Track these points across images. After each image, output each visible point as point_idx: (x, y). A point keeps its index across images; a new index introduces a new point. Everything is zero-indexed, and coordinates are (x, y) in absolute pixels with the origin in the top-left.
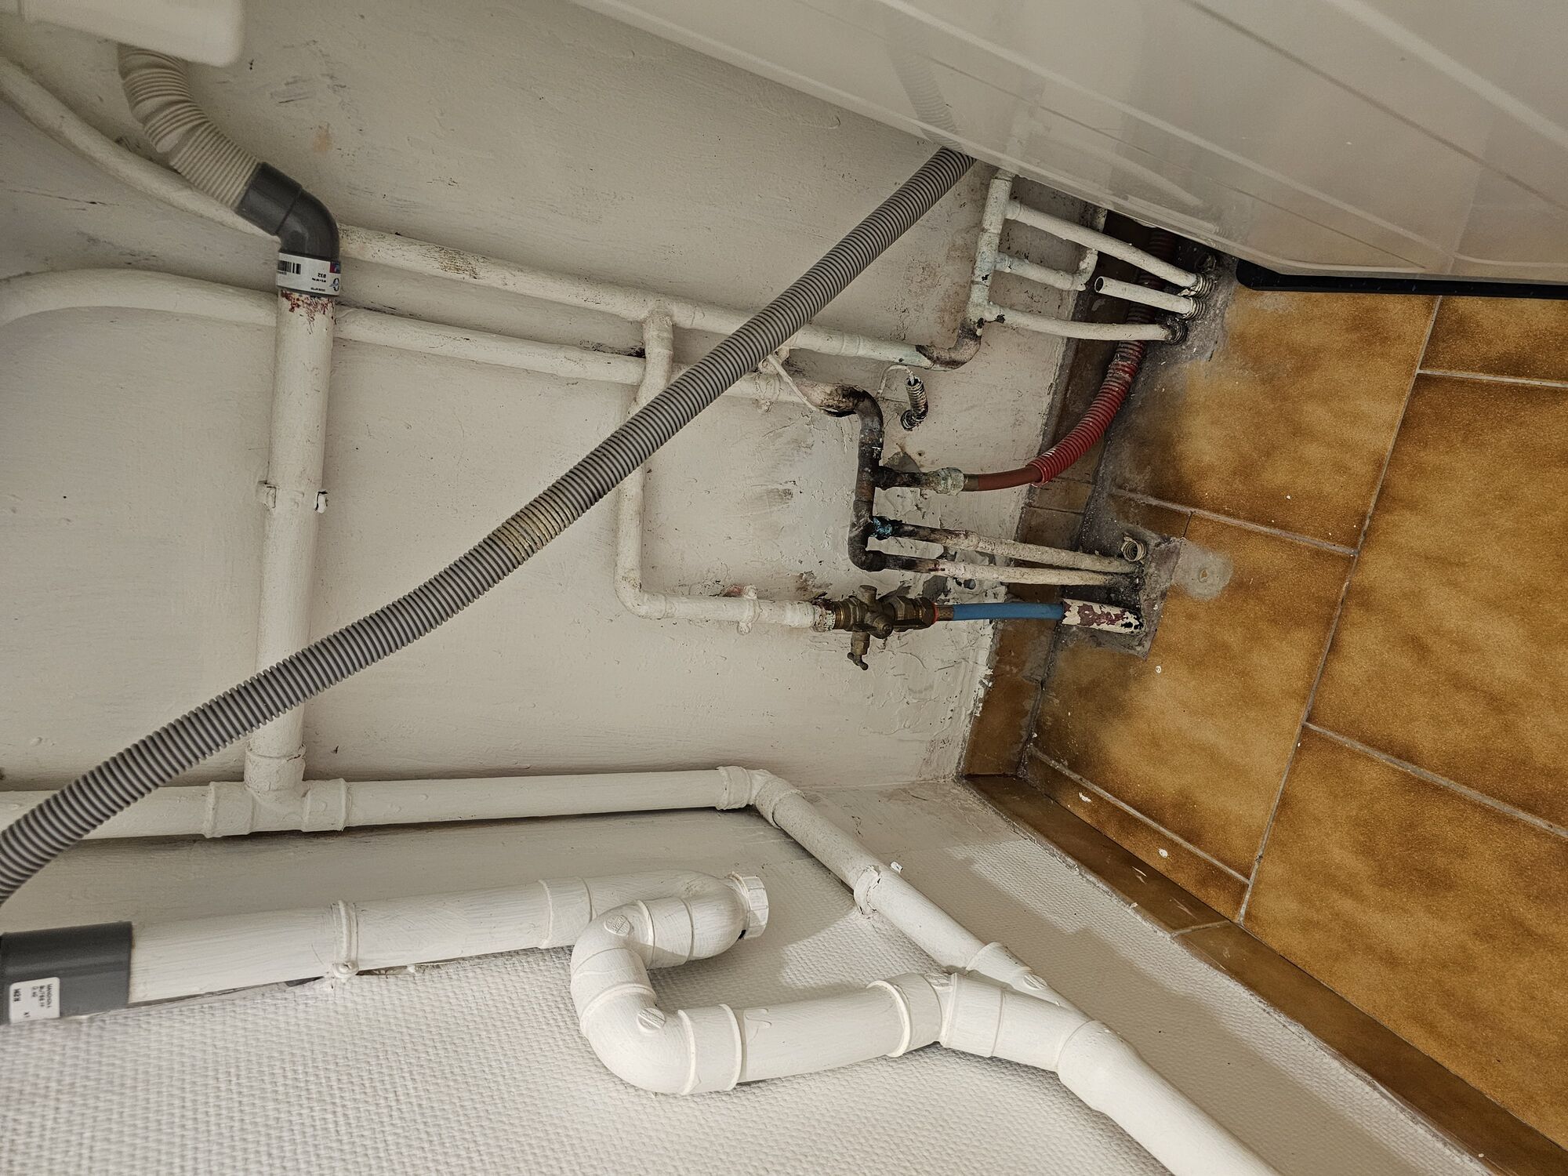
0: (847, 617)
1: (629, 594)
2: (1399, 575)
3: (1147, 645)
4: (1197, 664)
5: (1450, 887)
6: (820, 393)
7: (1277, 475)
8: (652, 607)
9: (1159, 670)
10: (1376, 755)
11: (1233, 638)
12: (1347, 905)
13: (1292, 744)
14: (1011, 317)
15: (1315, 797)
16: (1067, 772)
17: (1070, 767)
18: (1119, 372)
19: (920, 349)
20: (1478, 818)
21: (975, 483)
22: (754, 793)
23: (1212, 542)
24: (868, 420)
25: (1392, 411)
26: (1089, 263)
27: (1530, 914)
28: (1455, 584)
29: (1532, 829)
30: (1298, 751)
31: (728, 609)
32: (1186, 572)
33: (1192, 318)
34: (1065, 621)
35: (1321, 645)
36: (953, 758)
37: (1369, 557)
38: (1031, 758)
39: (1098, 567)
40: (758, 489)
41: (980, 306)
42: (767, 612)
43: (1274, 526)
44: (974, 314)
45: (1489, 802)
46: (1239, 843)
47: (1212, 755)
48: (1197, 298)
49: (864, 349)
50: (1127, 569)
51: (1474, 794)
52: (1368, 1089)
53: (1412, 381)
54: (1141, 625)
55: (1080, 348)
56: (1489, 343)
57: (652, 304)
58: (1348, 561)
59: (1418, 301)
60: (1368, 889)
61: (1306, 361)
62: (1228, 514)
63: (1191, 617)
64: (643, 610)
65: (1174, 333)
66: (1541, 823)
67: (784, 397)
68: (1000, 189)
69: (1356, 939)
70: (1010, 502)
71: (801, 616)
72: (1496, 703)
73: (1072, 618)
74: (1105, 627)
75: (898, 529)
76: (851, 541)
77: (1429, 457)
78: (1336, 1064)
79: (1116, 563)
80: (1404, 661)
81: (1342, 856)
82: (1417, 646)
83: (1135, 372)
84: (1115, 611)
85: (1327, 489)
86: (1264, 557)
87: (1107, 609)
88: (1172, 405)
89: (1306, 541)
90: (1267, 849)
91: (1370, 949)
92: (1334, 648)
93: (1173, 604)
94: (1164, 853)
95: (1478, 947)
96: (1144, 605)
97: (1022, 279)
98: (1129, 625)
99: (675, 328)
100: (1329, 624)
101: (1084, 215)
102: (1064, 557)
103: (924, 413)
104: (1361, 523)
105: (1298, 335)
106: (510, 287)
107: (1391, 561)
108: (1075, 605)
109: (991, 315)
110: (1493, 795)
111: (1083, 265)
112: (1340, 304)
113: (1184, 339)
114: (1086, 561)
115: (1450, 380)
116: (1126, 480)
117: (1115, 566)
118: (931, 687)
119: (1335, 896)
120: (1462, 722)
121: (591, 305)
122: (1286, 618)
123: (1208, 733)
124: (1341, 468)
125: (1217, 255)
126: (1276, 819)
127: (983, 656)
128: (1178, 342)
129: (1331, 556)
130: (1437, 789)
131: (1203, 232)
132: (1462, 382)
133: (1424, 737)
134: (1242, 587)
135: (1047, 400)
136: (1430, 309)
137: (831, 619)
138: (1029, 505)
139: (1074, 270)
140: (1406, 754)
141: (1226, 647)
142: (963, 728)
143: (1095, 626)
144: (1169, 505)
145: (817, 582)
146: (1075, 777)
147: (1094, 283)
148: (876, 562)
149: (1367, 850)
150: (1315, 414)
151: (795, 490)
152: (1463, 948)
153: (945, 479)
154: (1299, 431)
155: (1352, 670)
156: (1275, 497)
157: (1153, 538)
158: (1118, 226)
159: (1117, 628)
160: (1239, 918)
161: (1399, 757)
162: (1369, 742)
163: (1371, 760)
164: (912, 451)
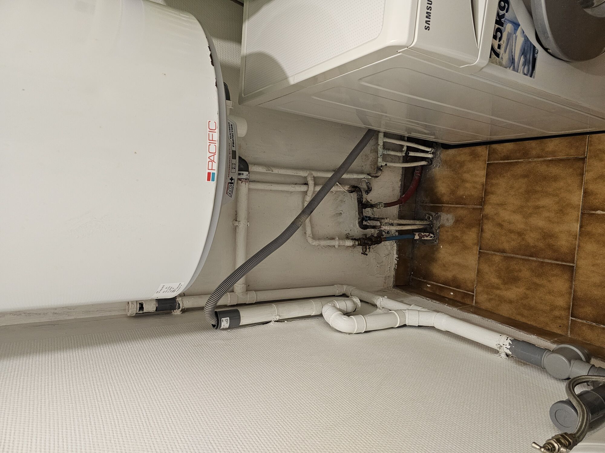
0: (361, 242)
1: (310, 240)
2: (493, 210)
3: (437, 241)
4: (451, 243)
5: (519, 280)
6: (347, 188)
7: (460, 192)
8: (316, 243)
9: (441, 247)
10: (497, 253)
11: (458, 234)
12: (498, 292)
13: (477, 257)
14: (388, 164)
15: (485, 268)
16: (423, 280)
17: (423, 279)
18: (417, 173)
19: (368, 174)
20: (521, 262)
21: (386, 205)
22: (344, 290)
23: (448, 212)
24: (358, 193)
25: (484, 173)
26: (405, 149)
27: (537, 280)
28: (505, 209)
29: (533, 261)
30: (479, 258)
31: (332, 243)
32: (444, 220)
33: (433, 158)
34: (415, 238)
35: (479, 231)
36: (391, 281)
37: (485, 207)
38: (412, 279)
39: (421, 223)
40: (334, 213)
41: (381, 162)
42: (341, 243)
43: (462, 205)
44: (380, 164)
45: (523, 257)
46: (469, 285)
47: (459, 265)
48: (433, 153)
49: (355, 176)
50: (428, 223)
51: (519, 256)
52: (508, 328)
53: (486, 164)
54: (435, 236)
55: (405, 169)
56: (500, 154)
57: (308, 172)
58: (481, 209)
59: (484, 147)
60: (502, 286)
61: (462, 164)
62: (451, 204)
63: (447, 231)
64: (314, 244)
65: (429, 162)
66: (534, 259)
67: (339, 190)
68: (381, 135)
69: (502, 300)
70: (394, 210)
71: (349, 243)
72: (520, 234)
73: (417, 237)
74: (425, 238)
75: (370, 219)
76: (359, 223)
77: (494, 181)
78: (501, 325)
79: (425, 222)
80: (498, 230)
81: (495, 280)
82: (500, 225)
83: (421, 173)
84: (427, 234)
85: (473, 193)
86: (462, 212)
87: (425, 234)
88: (432, 180)
89: (470, 206)
90: (477, 285)
91: (505, 301)
92: (482, 230)
93: (442, 229)
94: (452, 293)
95: (528, 292)
96: (435, 231)
97: (389, 155)
98: (431, 237)
99: (314, 177)
100: (480, 225)
101: (402, 138)
102: (411, 222)
103: (371, 190)
104: (482, 199)
105: (458, 159)
106: (279, 173)
107: (490, 207)
108: (417, 234)
109: (384, 164)
110: (524, 255)
111: (403, 150)
112: (467, 150)
113: (432, 163)
114: (418, 222)
115: (494, 163)
116: (424, 201)
117: (425, 223)
118: (383, 261)
119: (495, 290)
120: (513, 240)
121: (296, 174)
122: (470, 226)
123: (457, 260)
124: (475, 188)
125: (436, 143)
126: (477, 276)
127: (395, 252)
128: (430, 165)
129: (477, 209)
130: (512, 257)
131: (431, 138)
132: (497, 163)
133: (506, 246)
134: (458, 221)
135: (400, 183)
136: (487, 148)
137: (357, 243)
138: (400, 211)
139: (401, 151)
140: (503, 251)
141: (457, 237)
142: (393, 273)
143: (423, 238)
144: (436, 205)
145: (351, 236)
146: (425, 281)
147: (407, 153)
148: (365, 227)
149: (499, 277)
150: (467, 176)
151: (342, 213)
152: (525, 293)
153: (379, 205)
154: (464, 181)
155: (487, 235)
156: (461, 197)
157: (433, 214)
158: (410, 140)
159: (429, 238)
160: (474, 304)
161: (502, 252)
162: (494, 251)
163: (496, 255)
164: (369, 200)
